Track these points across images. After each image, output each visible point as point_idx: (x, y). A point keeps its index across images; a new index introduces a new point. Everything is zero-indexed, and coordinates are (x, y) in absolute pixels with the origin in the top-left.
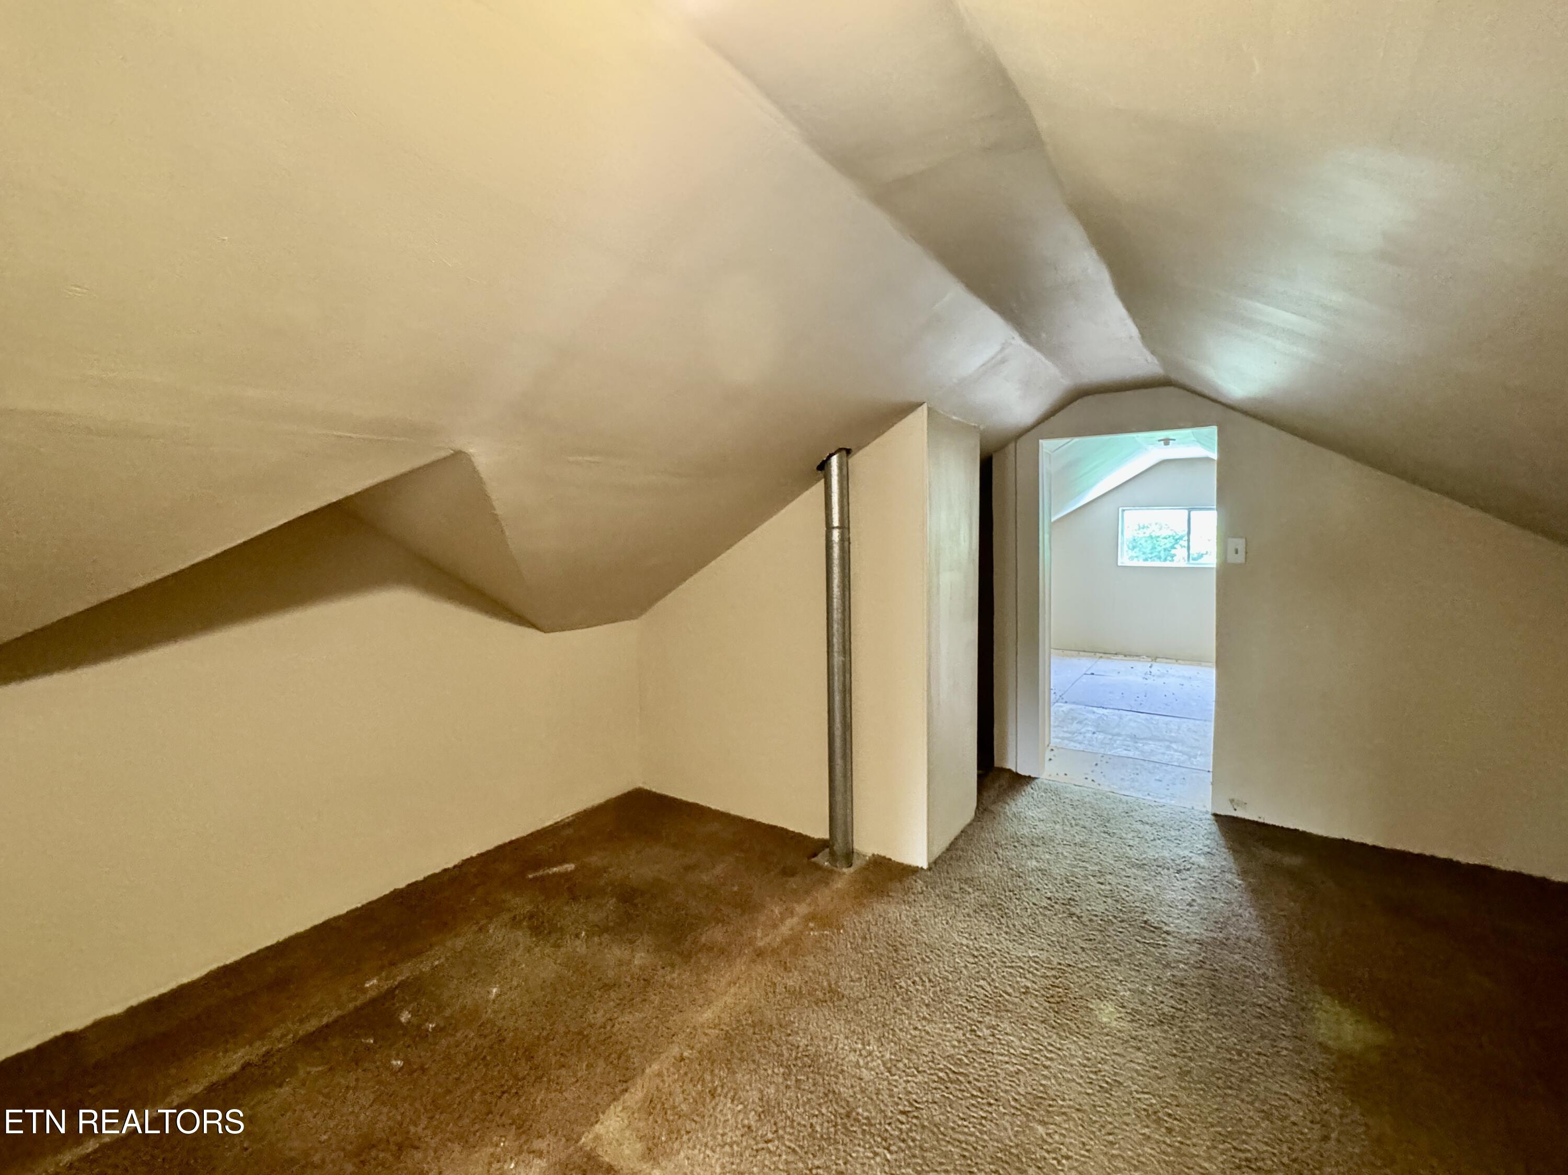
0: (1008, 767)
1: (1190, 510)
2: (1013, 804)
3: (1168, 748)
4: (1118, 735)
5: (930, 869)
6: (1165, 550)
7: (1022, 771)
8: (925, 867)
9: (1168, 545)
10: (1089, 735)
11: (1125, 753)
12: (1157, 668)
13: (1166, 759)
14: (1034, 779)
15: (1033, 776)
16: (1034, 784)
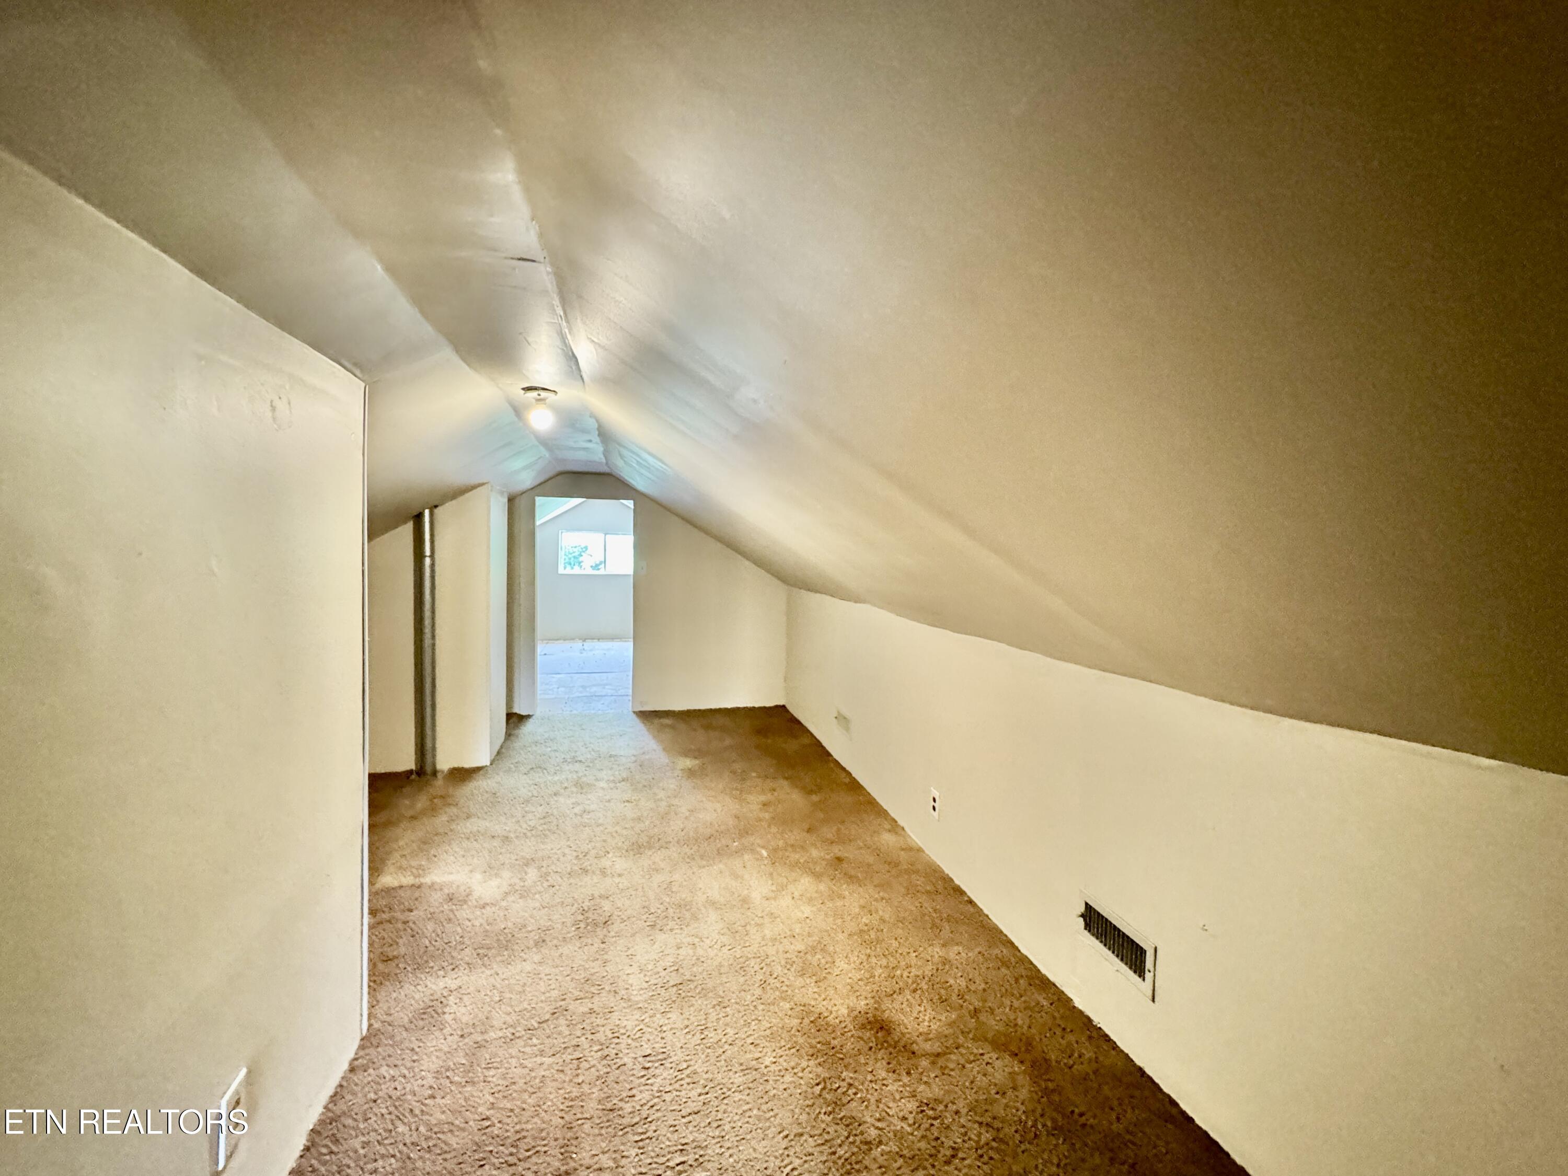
0: (514, 711)
1: (606, 534)
2: (525, 728)
3: (604, 688)
4: (574, 687)
5: (491, 764)
6: (574, 557)
7: (524, 713)
8: (488, 764)
9: (577, 554)
10: (555, 690)
11: (580, 695)
12: (588, 644)
13: (603, 694)
14: (532, 715)
15: (531, 714)
16: (534, 717)
